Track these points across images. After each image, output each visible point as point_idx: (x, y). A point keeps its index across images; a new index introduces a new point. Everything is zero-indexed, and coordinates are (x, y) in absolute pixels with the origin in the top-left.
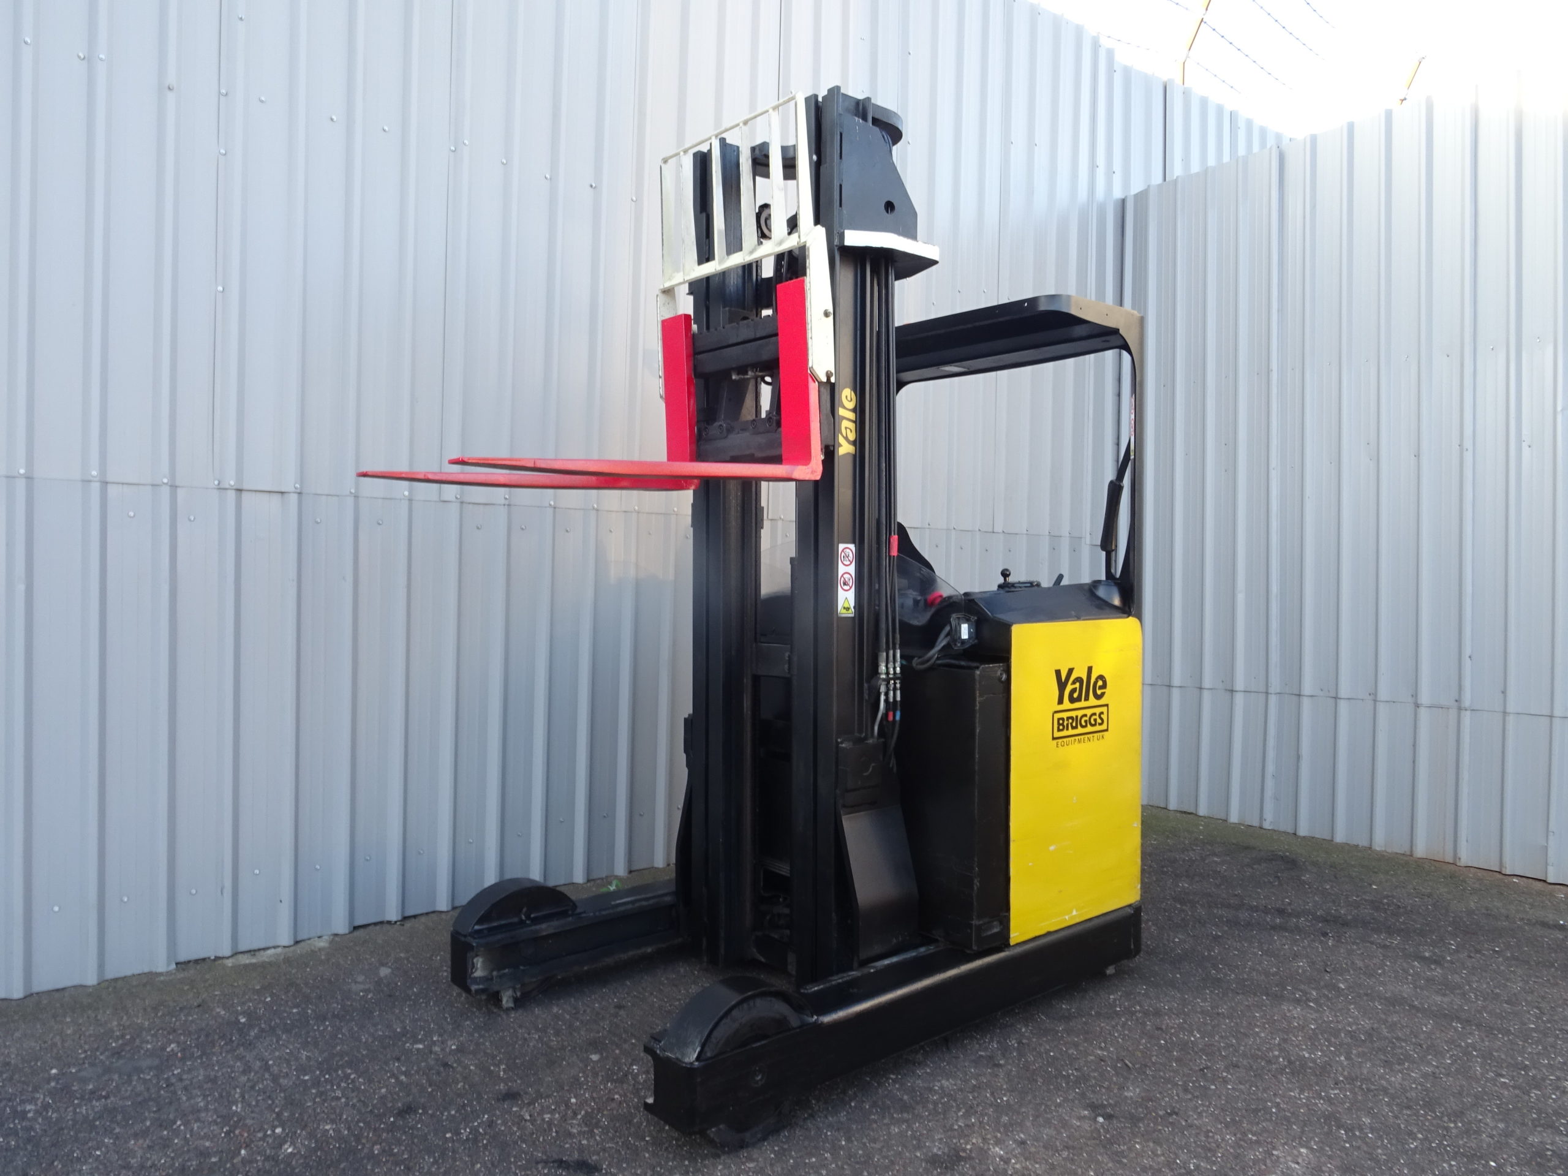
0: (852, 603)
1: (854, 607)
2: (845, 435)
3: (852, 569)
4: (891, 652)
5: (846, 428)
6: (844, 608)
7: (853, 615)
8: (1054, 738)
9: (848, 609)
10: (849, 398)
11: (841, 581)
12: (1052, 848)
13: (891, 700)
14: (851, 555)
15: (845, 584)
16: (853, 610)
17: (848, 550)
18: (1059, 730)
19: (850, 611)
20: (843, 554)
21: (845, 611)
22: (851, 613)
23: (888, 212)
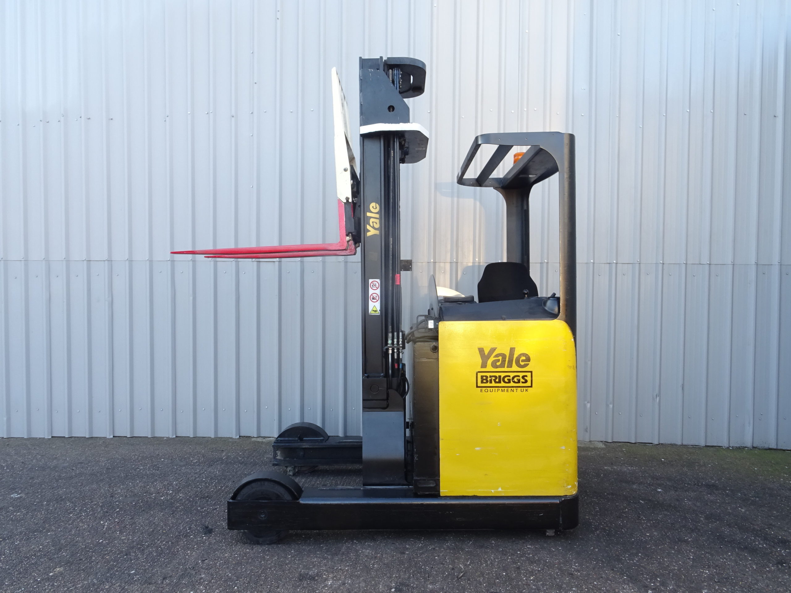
0: (378, 308)
1: (380, 310)
2: (372, 226)
3: (378, 291)
4: (395, 334)
5: (373, 222)
6: (373, 311)
7: (379, 314)
8: (477, 387)
9: (376, 311)
10: (375, 207)
11: (370, 298)
12: (477, 449)
13: (396, 357)
14: (377, 284)
15: (373, 299)
16: (379, 312)
17: (375, 282)
18: (482, 382)
19: (377, 312)
20: (372, 284)
21: (374, 312)
22: (378, 313)
23: (390, 111)
